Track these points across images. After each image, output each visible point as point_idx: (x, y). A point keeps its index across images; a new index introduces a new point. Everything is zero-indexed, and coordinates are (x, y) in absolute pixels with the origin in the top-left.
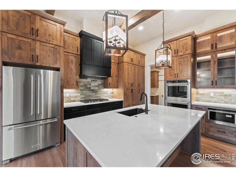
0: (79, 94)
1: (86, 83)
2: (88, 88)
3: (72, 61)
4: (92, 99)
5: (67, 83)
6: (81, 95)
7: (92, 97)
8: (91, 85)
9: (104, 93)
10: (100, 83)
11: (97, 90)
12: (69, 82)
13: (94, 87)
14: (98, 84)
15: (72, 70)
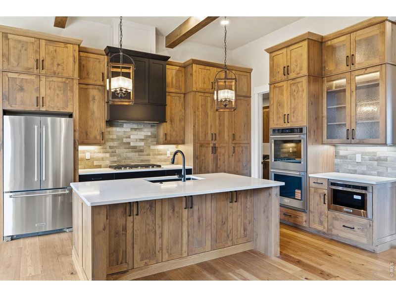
0: (108, 155)
1: (120, 134)
2: (124, 143)
3: (94, 98)
5: (86, 135)
6: (111, 156)
7: (133, 161)
8: (130, 138)
9: (157, 153)
10: (149, 134)
11: (142, 148)
12: (89, 134)
13: (137, 141)
14: (145, 136)
15: (93, 113)
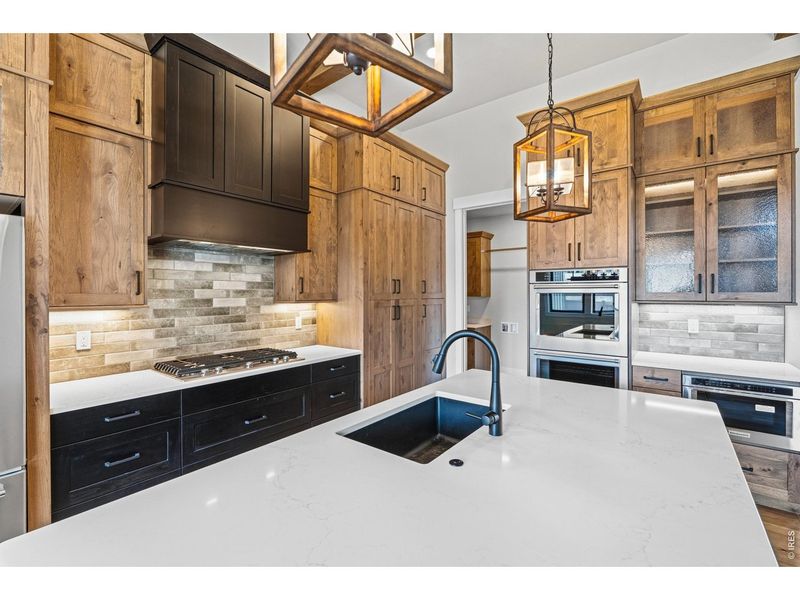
0: (150, 334)
1: (186, 277)
2: (196, 301)
4: (216, 353)
5: (77, 278)
6: (159, 336)
7: (219, 347)
8: (210, 287)
9: (274, 322)
10: (258, 279)
11: (241, 313)
12: (88, 273)
13: (228, 296)
14: (249, 283)
15: (105, 211)
